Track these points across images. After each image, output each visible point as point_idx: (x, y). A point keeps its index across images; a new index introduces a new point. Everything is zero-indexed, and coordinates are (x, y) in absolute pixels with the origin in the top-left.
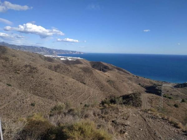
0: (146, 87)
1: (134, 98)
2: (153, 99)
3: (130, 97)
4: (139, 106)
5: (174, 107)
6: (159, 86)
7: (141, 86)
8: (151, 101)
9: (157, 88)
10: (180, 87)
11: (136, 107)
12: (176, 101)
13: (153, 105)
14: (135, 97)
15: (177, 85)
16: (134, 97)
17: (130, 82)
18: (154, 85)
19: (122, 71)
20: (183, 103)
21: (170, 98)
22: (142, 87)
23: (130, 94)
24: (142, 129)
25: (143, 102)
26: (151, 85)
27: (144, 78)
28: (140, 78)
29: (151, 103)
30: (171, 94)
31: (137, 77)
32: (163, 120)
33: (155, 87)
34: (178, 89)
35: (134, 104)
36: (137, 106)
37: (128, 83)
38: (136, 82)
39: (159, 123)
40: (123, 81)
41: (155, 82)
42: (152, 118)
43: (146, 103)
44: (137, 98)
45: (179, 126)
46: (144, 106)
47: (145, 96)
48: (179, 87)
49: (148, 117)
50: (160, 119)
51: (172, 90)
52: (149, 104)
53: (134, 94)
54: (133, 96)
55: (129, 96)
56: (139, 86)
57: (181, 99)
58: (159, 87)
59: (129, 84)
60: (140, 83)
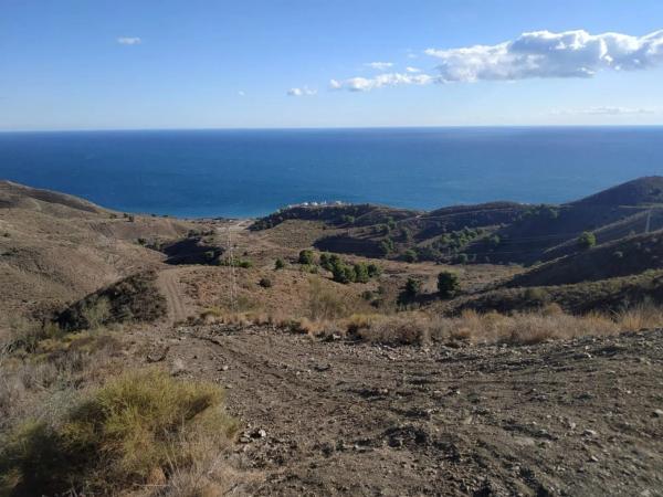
0: (164, 247)
1: (134, 294)
2: (198, 280)
3: (119, 295)
4: (157, 316)
5: (262, 289)
6: (207, 234)
7: (149, 246)
8: (193, 290)
9: (201, 243)
10: (265, 226)
11: (150, 320)
12: (262, 272)
13: (202, 300)
14: (137, 288)
15: (256, 223)
16: (134, 290)
17: (104, 240)
18: (190, 235)
19: (64, 202)
20: (280, 271)
21: (245, 265)
22: (152, 251)
23: (118, 284)
24: (226, 368)
25: (169, 299)
26: (181, 237)
27: (154, 216)
28: (138, 219)
29: (195, 294)
30: (246, 254)
31: (126, 216)
32: (260, 326)
33: (195, 241)
34: (260, 235)
35: (138, 314)
36: (152, 320)
37: (97, 244)
38: (126, 237)
39: (255, 337)
40: (77, 241)
41: (189, 223)
42: (229, 331)
43: (180, 299)
44: (145, 289)
45: (303, 327)
46: (175, 312)
47: (171, 279)
48: (261, 228)
49: (217, 332)
50: (250, 327)
51: (245, 239)
52: (189, 299)
53: (131, 280)
54: (129, 287)
55: (116, 290)
56: (138, 247)
57: (274, 262)
58: (206, 238)
59: (102, 248)
60: (142, 237)
